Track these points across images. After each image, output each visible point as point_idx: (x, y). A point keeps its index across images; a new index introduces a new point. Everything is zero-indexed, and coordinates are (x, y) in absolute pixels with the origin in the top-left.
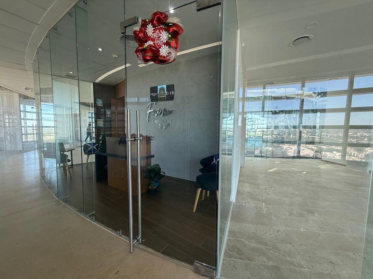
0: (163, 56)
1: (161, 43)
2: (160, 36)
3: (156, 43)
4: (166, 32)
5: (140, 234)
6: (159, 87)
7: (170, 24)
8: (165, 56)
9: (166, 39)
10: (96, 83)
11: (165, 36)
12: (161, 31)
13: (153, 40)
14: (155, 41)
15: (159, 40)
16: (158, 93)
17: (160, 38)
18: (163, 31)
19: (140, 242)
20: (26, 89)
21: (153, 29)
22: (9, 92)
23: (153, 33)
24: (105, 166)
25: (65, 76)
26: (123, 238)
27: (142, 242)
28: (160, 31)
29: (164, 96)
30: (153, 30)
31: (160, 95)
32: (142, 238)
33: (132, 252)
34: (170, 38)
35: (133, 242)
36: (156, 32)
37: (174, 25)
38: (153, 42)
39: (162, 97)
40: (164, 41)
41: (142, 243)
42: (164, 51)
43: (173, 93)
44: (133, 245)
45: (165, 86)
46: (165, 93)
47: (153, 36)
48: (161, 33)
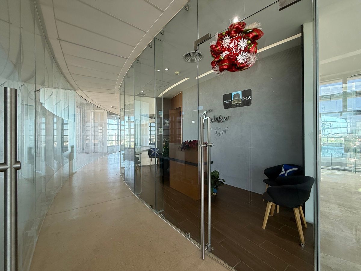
0: (241, 62)
1: (238, 51)
2: (238, 44)
3: (232, 52)
4: (245, 39)
5: (210, 242)
6: (233, 94)
7: (248, 31)
8: (243, 62)
9: (245, 46)
10: (159, 98)
11: (243, 44)
12: (239, 40)
13: (229, 50)
14: (231, 50)
15: (236, 49)
16: (232, 100)
17: (238, 46)
18: (241, 39)
19: (210, 251)
20: (112, 107)
21: (230, 39)
22: (102, 110)
23: (230, 43)
24: (168, 169)
25: (138, 94)
26: (192, 241)
27: (211, 250)
28: (237, 40)
29: (239, 102)
30: (230, 41)
31: (235, 101)
32: (212, 246)
33: (203, 258)
34: (248, 44)
35: (205, 248)
36: (233, 41)
37: (254, 30)
38: (229, 51)
39: (237, 103)
40: (241, 48)
41: (212, 252)
42: (242, 58)
43: (250, 98)
44: (204, 251)
45: (240, 93)
46: (240, 99)
47: (230, 46)
48: (238, 42)
